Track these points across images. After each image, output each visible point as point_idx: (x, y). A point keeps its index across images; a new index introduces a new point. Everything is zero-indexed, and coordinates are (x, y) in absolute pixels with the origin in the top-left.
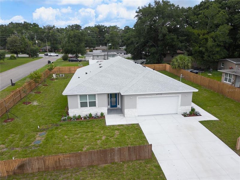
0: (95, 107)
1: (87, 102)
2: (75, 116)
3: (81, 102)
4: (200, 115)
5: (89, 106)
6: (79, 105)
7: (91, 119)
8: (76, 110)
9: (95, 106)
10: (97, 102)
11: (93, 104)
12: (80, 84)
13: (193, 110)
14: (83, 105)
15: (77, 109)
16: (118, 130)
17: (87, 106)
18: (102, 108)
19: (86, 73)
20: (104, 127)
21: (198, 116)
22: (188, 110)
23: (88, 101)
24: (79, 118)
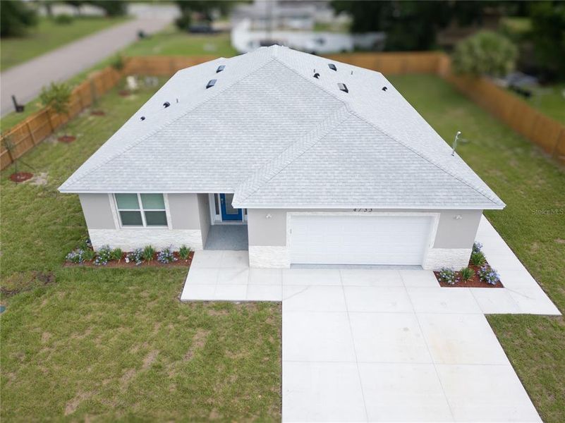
0: (165, 227)
1: (139, 212)
2: (108, 250)
3: (121, 212)
4: (499, 285)
5: (149, 224)
6: (117, 220)
7: (148, 265)
8: (109, 233)
9: (165, 224)
10: (168, 215)
11: (158, 219)
12: (119, 157)
13: (477, 260)
14: (130, 219)
15: (112, 230)
16: (207, 325)
17: (141, 224)
18: (186, 231)
19: (167, 105)
20: (172, 308)
21: (491, 285)
22: (459, 260)
23: (142, 210)
24: (118, 256)
